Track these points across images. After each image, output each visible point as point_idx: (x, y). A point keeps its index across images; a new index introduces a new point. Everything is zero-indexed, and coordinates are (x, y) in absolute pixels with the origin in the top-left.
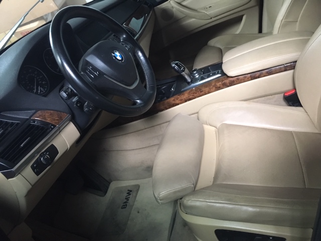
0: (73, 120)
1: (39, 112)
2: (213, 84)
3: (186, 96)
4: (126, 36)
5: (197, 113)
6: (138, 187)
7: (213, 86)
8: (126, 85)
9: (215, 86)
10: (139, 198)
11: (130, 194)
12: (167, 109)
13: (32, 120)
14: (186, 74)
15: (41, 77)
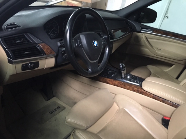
0: (56, 57)
1: (44, 44)
2: (133, 87)
3: (116, 82)
4: (107, 37)
5: (116, 94)
6: (64, 108)
7: (132, 88)
8: (89, 59)
9: (133, 88)
10: (61, 113)
11: (58, 109)
12: (103, 82)
13: (38, 45)
14: (124, 72)
15: (57, 29)
